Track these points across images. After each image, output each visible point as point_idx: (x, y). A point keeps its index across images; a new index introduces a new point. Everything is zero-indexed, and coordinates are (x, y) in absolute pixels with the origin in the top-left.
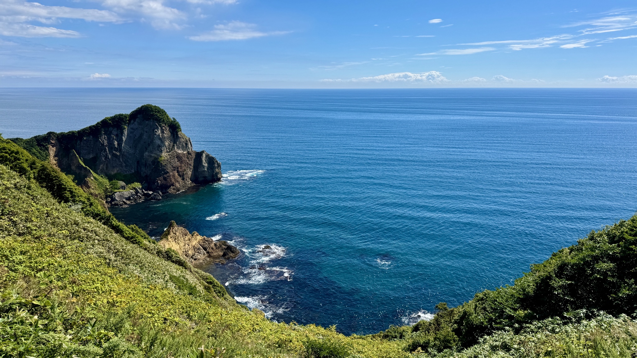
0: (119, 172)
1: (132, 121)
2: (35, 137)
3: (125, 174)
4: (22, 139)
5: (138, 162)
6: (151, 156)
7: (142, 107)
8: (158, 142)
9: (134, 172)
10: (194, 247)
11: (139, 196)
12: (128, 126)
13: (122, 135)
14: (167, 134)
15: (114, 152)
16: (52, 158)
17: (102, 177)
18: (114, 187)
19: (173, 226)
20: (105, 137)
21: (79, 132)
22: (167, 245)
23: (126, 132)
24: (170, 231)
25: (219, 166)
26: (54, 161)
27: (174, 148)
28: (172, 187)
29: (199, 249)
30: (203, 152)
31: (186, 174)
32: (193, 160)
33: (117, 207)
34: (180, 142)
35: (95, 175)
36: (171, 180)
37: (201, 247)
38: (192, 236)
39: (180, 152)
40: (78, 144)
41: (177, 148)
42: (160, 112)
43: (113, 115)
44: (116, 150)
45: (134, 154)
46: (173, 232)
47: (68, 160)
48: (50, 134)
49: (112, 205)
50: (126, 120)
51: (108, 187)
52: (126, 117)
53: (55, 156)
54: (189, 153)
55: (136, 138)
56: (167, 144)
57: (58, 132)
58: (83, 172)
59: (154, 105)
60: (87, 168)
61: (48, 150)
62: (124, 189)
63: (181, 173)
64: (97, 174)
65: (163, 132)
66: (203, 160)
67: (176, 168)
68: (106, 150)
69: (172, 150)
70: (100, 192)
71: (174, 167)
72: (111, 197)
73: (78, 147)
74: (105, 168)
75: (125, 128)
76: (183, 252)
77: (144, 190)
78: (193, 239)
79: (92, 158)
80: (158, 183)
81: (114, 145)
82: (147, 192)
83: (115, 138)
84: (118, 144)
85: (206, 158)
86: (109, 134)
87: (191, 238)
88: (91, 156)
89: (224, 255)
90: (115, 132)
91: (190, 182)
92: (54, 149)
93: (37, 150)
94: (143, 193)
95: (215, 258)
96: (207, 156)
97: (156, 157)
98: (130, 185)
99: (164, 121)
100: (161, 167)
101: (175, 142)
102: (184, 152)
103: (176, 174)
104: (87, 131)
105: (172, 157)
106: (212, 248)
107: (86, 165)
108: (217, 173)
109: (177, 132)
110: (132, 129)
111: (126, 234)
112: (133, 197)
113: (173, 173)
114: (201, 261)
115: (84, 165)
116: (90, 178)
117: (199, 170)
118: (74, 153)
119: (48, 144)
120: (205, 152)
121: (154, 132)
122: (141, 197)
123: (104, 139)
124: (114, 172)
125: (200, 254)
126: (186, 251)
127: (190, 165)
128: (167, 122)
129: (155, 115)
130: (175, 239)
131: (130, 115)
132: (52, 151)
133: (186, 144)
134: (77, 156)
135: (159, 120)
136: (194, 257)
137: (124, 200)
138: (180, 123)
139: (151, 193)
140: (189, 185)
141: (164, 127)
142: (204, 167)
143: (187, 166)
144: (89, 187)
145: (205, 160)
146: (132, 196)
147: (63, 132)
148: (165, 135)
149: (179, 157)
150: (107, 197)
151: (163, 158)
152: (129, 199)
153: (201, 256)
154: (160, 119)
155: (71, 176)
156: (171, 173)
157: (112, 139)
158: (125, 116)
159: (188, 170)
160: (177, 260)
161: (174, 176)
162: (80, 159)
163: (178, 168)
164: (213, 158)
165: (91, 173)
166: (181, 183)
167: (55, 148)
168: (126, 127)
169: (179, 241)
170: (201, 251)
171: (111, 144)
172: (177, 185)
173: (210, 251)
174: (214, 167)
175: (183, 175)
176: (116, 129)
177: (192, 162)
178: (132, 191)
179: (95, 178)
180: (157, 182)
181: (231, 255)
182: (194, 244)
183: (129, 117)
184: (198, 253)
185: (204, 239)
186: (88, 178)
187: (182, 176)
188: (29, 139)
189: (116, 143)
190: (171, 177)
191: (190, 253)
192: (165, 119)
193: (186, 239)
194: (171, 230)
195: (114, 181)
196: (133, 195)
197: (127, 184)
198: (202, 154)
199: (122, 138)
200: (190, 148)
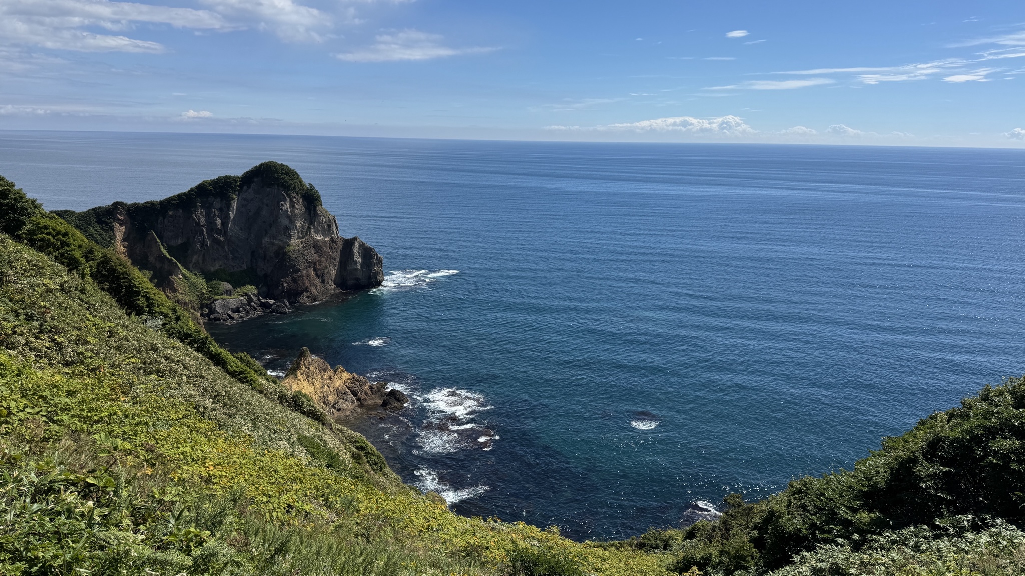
0: (222, 268)
1: (245, 188)
2: (94, 210)
3: (232, 271)
4: (73, 213)
5: (253, 252)
6: (273, 244)
7: (261, 165)
8: (285, 222)
9: (246, 268)
10: (337, 390)
11: (254, 307)
12: (239, 196)
13: (229, 210)
14: (299, 209)
15: (216, 236)
16: (118, 243)
17: (195, 275)
18: (214, 291)
19: (305, 356)
20: (201, 212)
21: (161, 203)
22: (295, 386)
23: (235, 205)
24: (300, 363)
25: (380, 262)
26: (122, 248)
27: (310, 232)
28: (305, 294)
29: (345, 394)
30: (355, 239)
31: (328, 273)
32: (339, 252)
33: (217, 322)
34: (320, 223)
35: (184, 271)
36: (303, 283)
37: (347, 390)
38: (335, 372)
39: (318, 238)
40: (159, 222)
41: (314, 232)
42: (288, 174)
43: (216, 177)
44: (219, 232)
45: (247, 239)
46: (305, 365)
47: (143, 247)
48: (116, 205)
49: (210, 320)
50: (235, 186)
51: (205, 292)
52: (236, 182)
53: (123, 240)
54: (333, 241)
55: (250, 214)
56: (298, 225)
57: (129, 202)
58: (166, 267)
59: (280, 163)
60: (172, 260)
61: (112, 230)
62: (230, 296)
63: (319, 272)
64: (188, 270)
65: (292, 206)
66: (355, 251)
67: (311, 264)
68: (203, 233)
69: (306, 234)
70: (191, 299)
71: (309, 262)
72: (208, 306)
73: (159, 226)
74: (201, 262)
75: (233, 199)
76: (320, 397)
77: (261, 298)
78: (336, 377)
79: (181, 244)
80: (283, 287)
81: (216, 225)
82: (266, 301)
83: (217, 213)
84: (222, 224)
85: (359, 249)
86: (208, 208)
87: (332, 375)
88: (180, 242)
89: (385, 405)
90: (217, 204)
91: (333, 287)
92: (123, 229)
93: (96, 230)
94: (259, 302)
95: (370, 408)
96: (362, 245)
97: (282, 245)
98: (239, 290)
99: (294, 188)
100: (289, 262)
101: (311, 223)
102: (326, 239)
103: (313, 273)
104: (174, 203)
105: (306, 246)
106: (366, 394)
107: (171, 256)
108: (376, 274)
109: (315, 207)
110: (245, 200)
111: (231, 367)
112: (244, 309)
113: (307, 271)
114: (348, 413)
115: (168, 256)
116: (177, 276)
117: (348, 268)
118: (154, 236)
119: (114, 221)
120: (358, 240)
121: (279, 207)
122: (256, 309)
123: (200, 215)
124: (214, 267)
125: (346, 401)
126: (324, 396)
127: (335, 259)
128: (300, 190)
129: (282, 179)
130: (308, 377)
131: (241, 178)
132: (119, 232)
133: (329, 226)
134: (158, 241)
135: (287, 188)
136: (336, 406)
137: (230, 313)
138: (321, 193)
139: (271, 302)
140: (333, 292)
141: (295, 198)
142: (356, 263)
143: (329, 261)
144: (174, 291)
145: (358, 252)
146: (242, 307)
147: (137, 202)
148: (297, 212)
149: (317, 247)
150: (202, 307)
151: (292, 248)
152: (236, 311)
153: (347, 405)
154: (290, 186)
155: (147, 272)
156: (304, 272)
157: (212, 216)
158: (235, 180)
159: (331, 268)
160: (310, 410)
161: (308, 276)
162: (163, 245)
163: (315, 264)
164: (371, 249)
165: (179, 269)
166: (319, 288)
167: (124, 227)
168: (235, 197)
169: (314, 381)
170: (349, 396)
171: (211, 223)
172: (314, 291)
173: (362, 398)
174: (371, 264)
175: (323, 275)
176: (219, 200)
177: (337, 256)
178: (242, 298)
179: (184, 276)
180: (282, 285)
181: (396, 405)
182: (337, 385)
183: (240, 181)
184: (343, 399)
185: (353, 378)
186: (174, 277)
187: (321, 277)
188: (84, 213)
189: (219, 222)
190: (304, 278)
191: (331, 398)
192: (296, 185)
193: (325, 377)
194: (302, 363)
195: (214, 282)
196: (244, 305)
197: (234, 288)
198: (354, 243)
199: (229, 214)
200: (335, 233)
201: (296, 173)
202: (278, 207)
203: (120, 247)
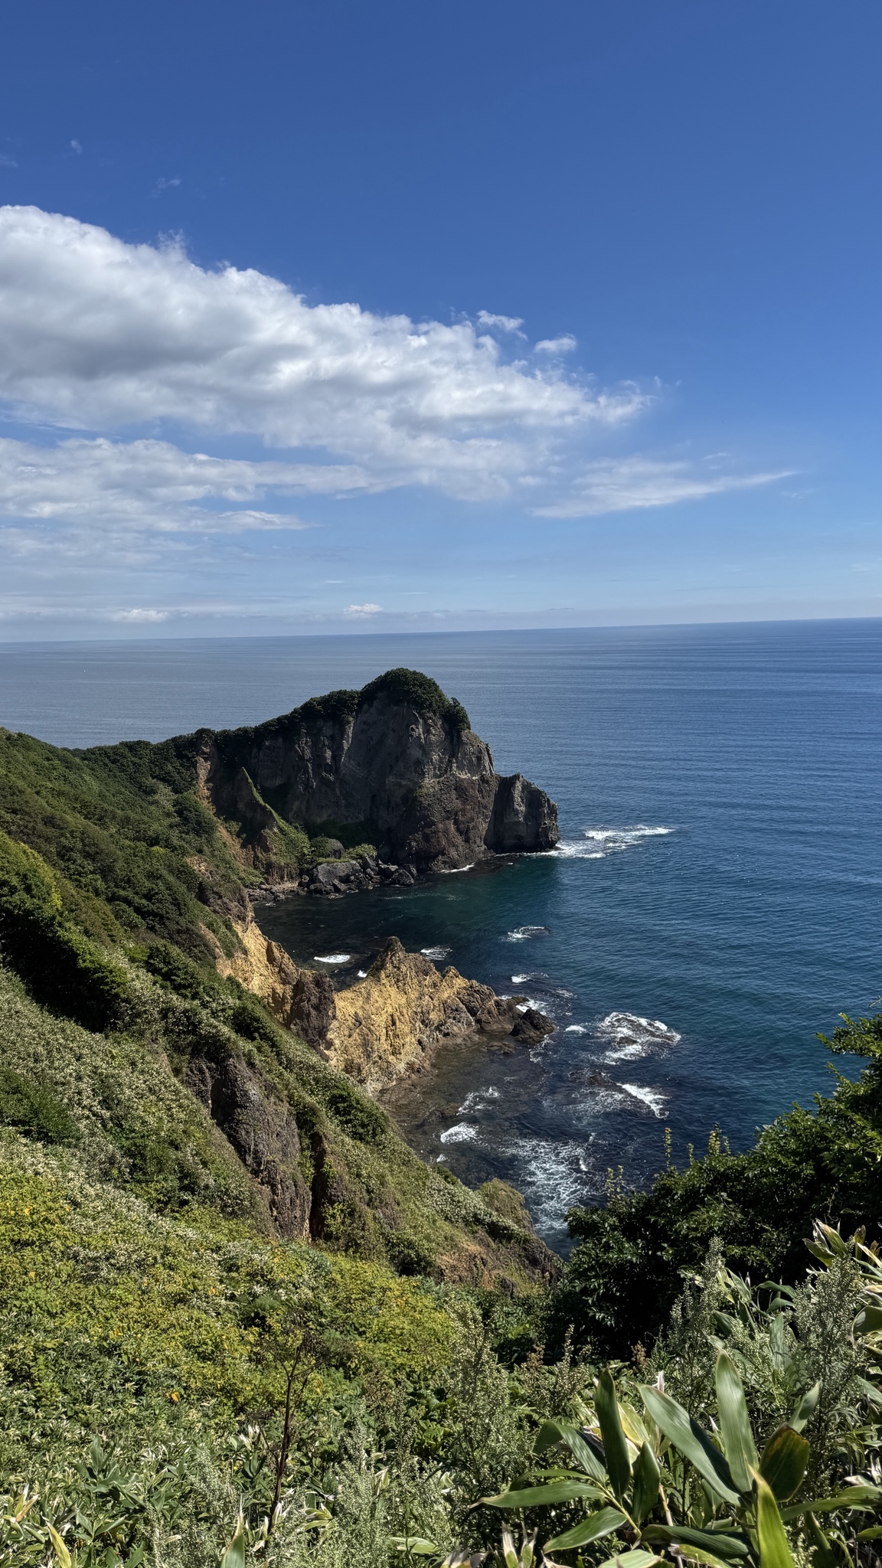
0: (332, 818)
1: (365, 707)
2: (174, 740)
3: (345, 822)
4: (147, 744)
5: (374, 797)
6: (400, 785)
7: (388, 674)
8: (416, 753)
9: (363, 819)
10: (444, 1003)
11: (369, 875)
12: (356, 718)
13: (342, 738)
14: (437, 734)
15: (324, 774)
16: (202, 784)
17: (296, 828)
18: (319, 852)
19: (392, 950)
20: (306, 741)
21: (256, 729)
22: (377, 994)
23: (350, 731)
24: (385, 960)
25: (553, 811)
26: (206, 791)
27: (451, 767)
28: (440, 857)
29: (456, 1010)
30: (516, 777)
31: (475, 827)
32: (492, 798)
33: (318, 895)
34: (466, 754)
35: (282, 823)
36: (438, 842)
37: (461, 1005)
38: (444, 976)
39: (463, 776)
40: (253, 755)
41: (457, 767)
42: (424, 685)
43: (326, 693)
44: (329, 769)
45: (366, 779)
46: (392, 963)
47: (232, 788)
48: (201, 732)
49: (310, 892)
50: (352, 704)
51: (306, 852)
52: (353, 699)
53: (208, 781)
54: (483, 780)
55: (371, 742)
56: (435, 757)
57: (217, 729)
58: (258, 817)
59: (412, 670)
60: (267, 809)
61: (195, 767)
62: (339, 858)
63: (461, 826)
64: (287, 820)
65: (427, 731)
66: (516, 796)
67: (451, 815)
68: (308, 770)
69: (446, 771)
70: (289, 861)
71: (448, 811)
72: (309, 872)
73: (253, 761)
74: (304, 810)
75: (349, 723)
76: (416, 1013)
77: (380, 862)
78: (444, 983)
79: (280, 786)
80: (411, 848)
81: (325, 759)
82: (386, 866)
83: (327, 743)
84: (334, 757)
85: (523, 792)
86: (315, 735)
87: (438, 980)
88: (278, 782)
89: (516, 1032)
90: (328, 730)
91: (483, 849)
92: (208, 765)
94: (377, 869)
95: (492, 1036)
96: (527, 787)
97: (411, 787)
98: (351, 850)
99: (431, 705)
100: (419, 811)
101: (453, 755)
102: (474, 778)
103: (452, 828)
104: (273, 728)
105: (445, 788)
106: (489, 1012)
107: (265, 802)
108: (547, 830)
109: (459, 732)
110: (365, 723)
112: (356, 877)
113: (444, 824)
114: (459, 1041)
115: (261, 802)
116: (271, 830)
117: (505, 821)
118: (244, 774)
119: (197, 755)
120: (521, 779)
122: (372, 878)
123: (304, 747)
124: (321, 818)
125: (459, 1022)
127: (485, 807)
128: (439, 707)
129: (414, 692)
130: (398, 980)
131: (361, 693)
132: (204, 769)
133: (479, 759)
134: (250, 780)
135: (420, 705)
136: (443, 1028)
137: (336, 882)
139: (393, 868)
140: (482, 855)
141: (430, 718)
142: (516, 812)
143: (477, 809)
144: (267, 849)
145: (521, 797)
146: (354, 875)
147: (227, 728)
148: (433, 738)
149: (460, 789)
150: (301, 873)
151: (424, 790)
152: (345, 880)
153: (460, 1028)
154: (425, 702)
155: (233, 825)
156: (440, 826)
157: (320, 745)
158: (351, 695)
161: (446, 831)
162: (255, 787)
163: (456, 814)
164: (539, 793)
165: (274, 819)
166: (460, 848)
167: (209, 763)
168: (351, 719)
169: (407, 987)
170: (463, 1015)
171: (318, 756)
172: (453, 853)
173: (483, 1020)
174: (540, 815)
175: (468, 829)
176: (330, 723)
177: (490, 802)
178: (354, 862)
179: (281, 830)
180: (410, 843)
181: (532, 1034)
182: (446, 995)
183: (359, 697)
184: (454, 1019)
185: (471, 987)
186: (267, 830)
187: (465, 833)
188: (161, 744)
190: (440, 834)
191: (433, 1016)
192: (434, 700)
193: (426, 983)
194: (388, 959)
195: (319, 839)
196: (357, 871)
197: (346, 847)
198: (515, 783)
199: (342, 744)
200: (488, 769)
201: (434, 684)
202: (407, 731)
203: (203, 789)
